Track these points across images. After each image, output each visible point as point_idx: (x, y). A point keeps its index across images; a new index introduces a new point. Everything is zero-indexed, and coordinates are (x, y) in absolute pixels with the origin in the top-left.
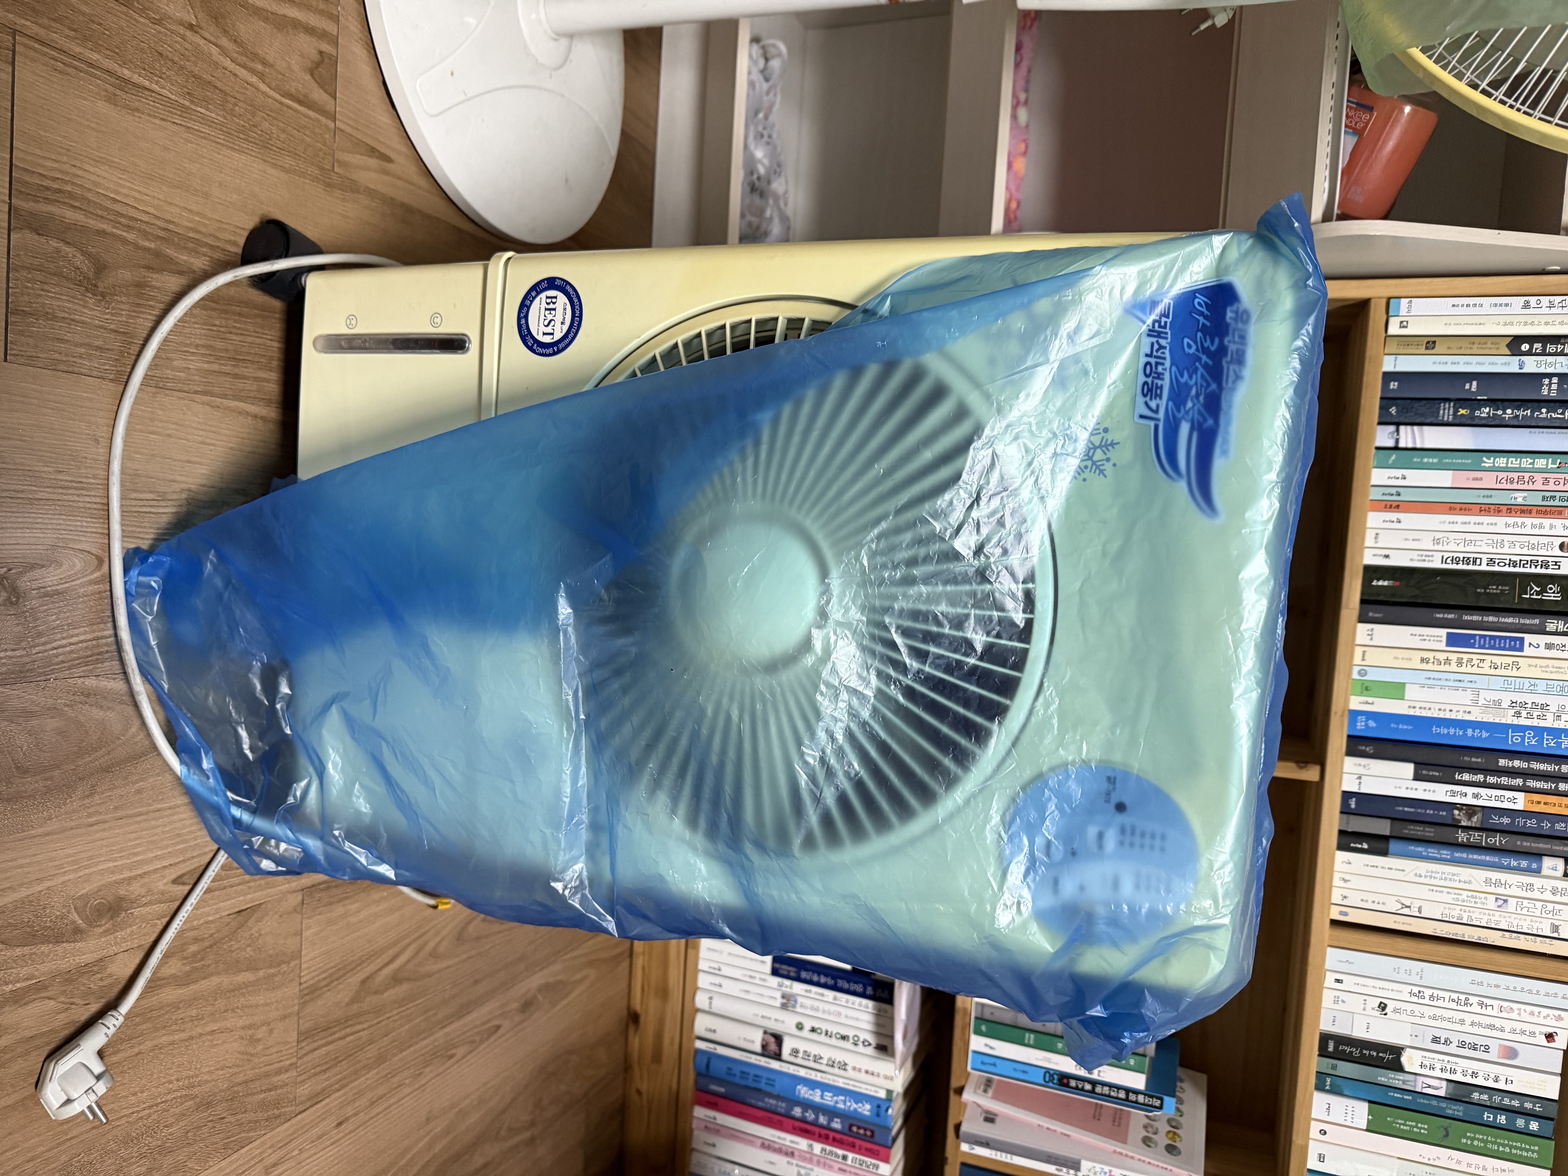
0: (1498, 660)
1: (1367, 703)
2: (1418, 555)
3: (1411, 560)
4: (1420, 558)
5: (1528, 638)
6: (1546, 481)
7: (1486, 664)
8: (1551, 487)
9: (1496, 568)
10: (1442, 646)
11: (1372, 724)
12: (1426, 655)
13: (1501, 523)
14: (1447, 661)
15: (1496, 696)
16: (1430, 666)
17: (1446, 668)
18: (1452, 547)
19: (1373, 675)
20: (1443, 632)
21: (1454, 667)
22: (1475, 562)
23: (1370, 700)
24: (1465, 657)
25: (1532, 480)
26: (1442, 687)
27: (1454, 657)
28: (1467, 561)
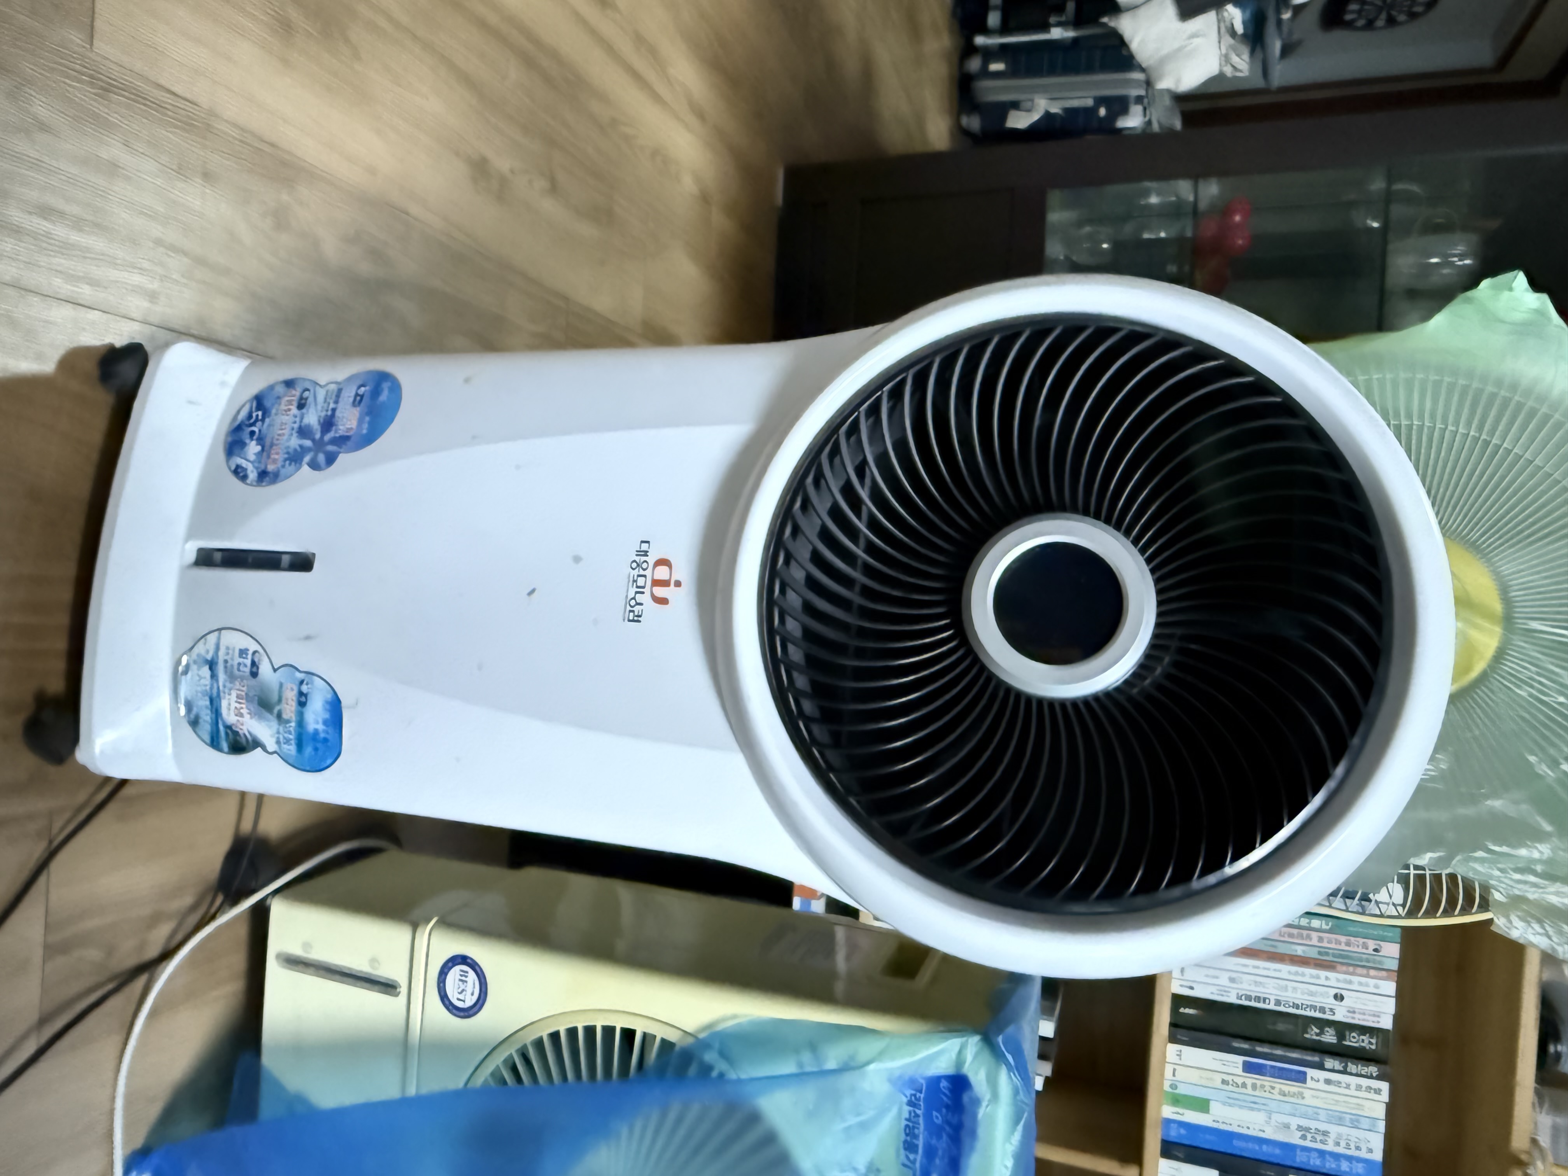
0: (1286, 1089)
1: (1178, 1113)
2: (1218, 990)
3: (1212, 993)
4: (1218, 992)
5: (1311, 1072)
6: (1321, 939)
7: (1276, 1091)
8: (1325, 944)
9: (1281, 1009)
10: (1239, 1071)
11: (1183, 1131)
12: (1226, 1077)
13: (1285, 969)
14: (1244, 1085)
15: (1286, 1119)
16: (1230, 1088)
17: (1243, 1090)
18: (1245, 986)
19: (1182, 1090)
20: (1239, 1059)
21: (1249, 1091)
22: (1264, 1002)
23: (1181, 1111)
24: (1259, 1083)
25: (1309, 937)
26: (1241, 1107)
27: (1249, 1082)
28: (1258, 999)
